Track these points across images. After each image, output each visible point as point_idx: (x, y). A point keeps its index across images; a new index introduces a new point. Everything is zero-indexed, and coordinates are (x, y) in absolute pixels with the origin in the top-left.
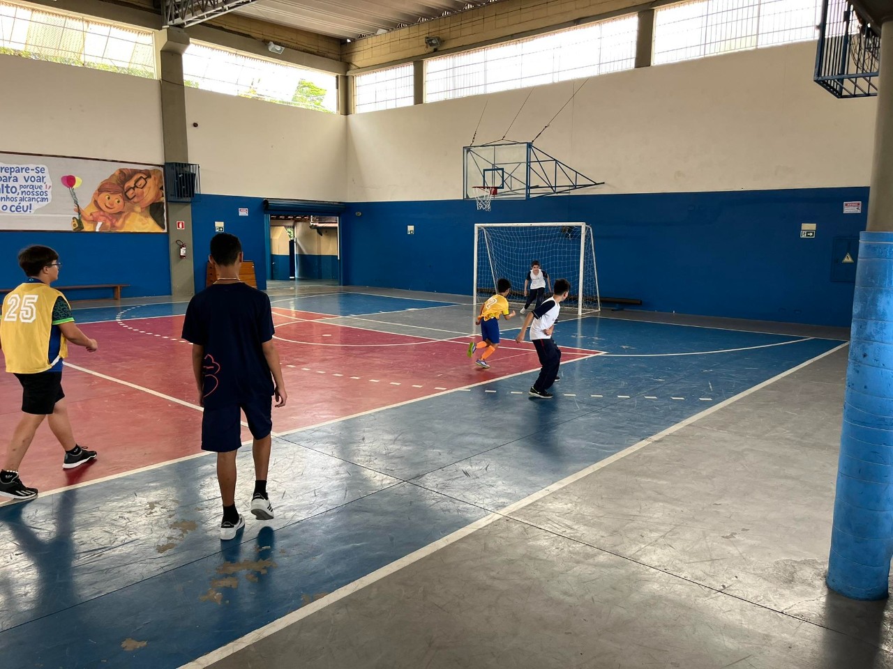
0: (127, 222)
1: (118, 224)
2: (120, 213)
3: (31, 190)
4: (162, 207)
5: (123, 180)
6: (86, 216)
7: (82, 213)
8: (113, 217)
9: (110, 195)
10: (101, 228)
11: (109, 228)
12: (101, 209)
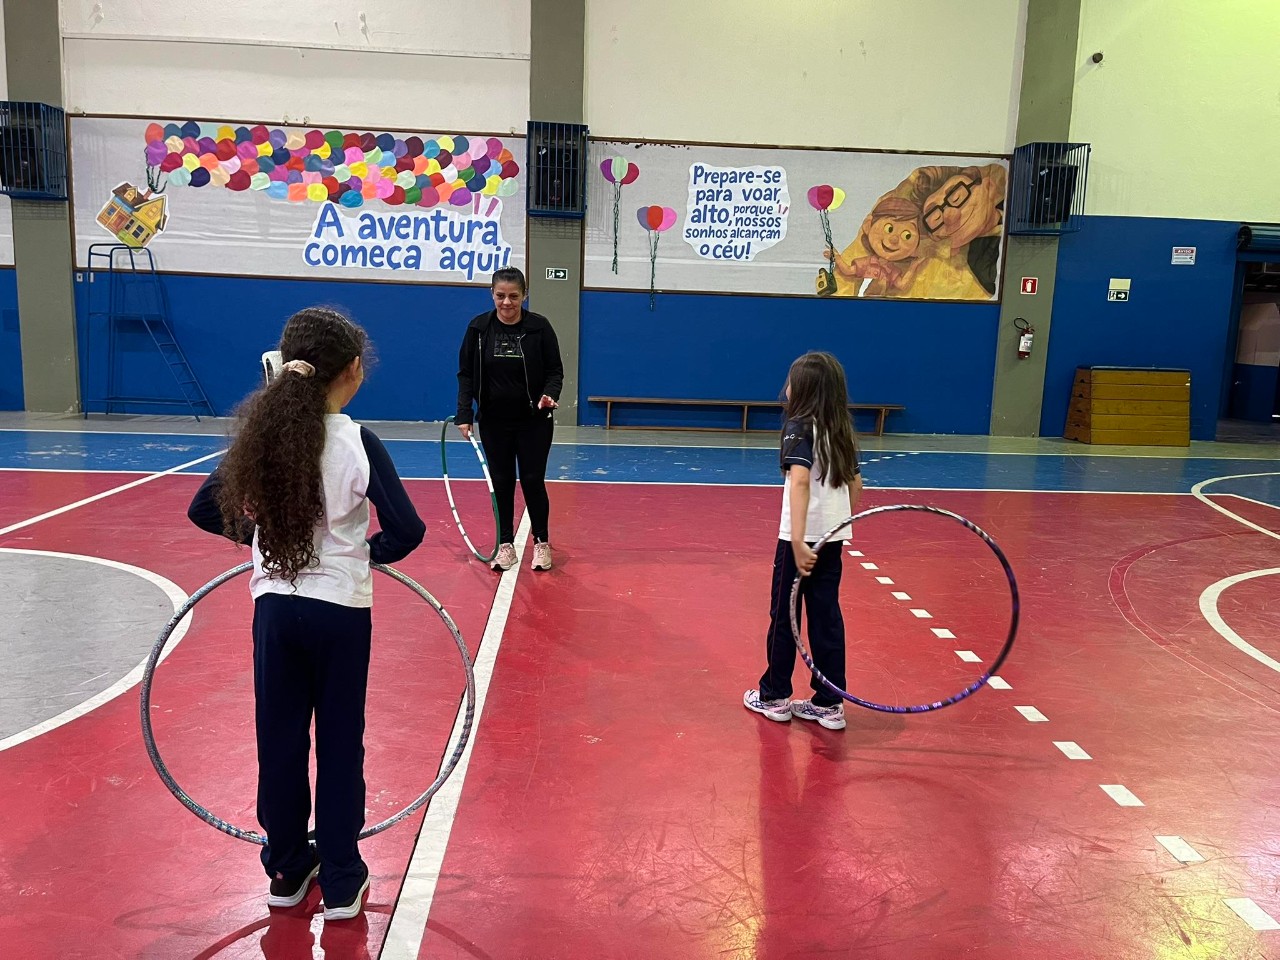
0: (920, 279)
1: (902, 283)
2: (909, 260)
3: (753, 216)
4: (993, 246)
5: (923, 191)
6: (844, 266)
7: (838, 261)
8: (894, 268)
9: (893, 223)
10: (869, 291)
11: (883, 291)
12: (873, 252)
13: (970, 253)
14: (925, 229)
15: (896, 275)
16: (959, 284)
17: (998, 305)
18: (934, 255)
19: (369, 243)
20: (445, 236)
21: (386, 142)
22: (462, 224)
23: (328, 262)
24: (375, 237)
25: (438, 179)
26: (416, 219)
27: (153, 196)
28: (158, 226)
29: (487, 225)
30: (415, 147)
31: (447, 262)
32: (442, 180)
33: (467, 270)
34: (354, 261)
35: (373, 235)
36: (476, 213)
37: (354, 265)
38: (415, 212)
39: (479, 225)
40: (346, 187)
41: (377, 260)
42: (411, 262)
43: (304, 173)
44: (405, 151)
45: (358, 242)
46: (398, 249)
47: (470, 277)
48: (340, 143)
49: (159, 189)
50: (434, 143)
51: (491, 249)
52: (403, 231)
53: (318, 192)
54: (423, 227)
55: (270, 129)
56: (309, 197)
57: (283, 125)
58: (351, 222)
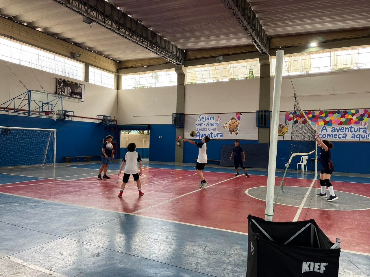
19: (334, 134)
20: (353, 131)
21: (338, 112)
22: (357, 129)
23: (323, 137)
24: (335, 132)
25: (351, 119)
26: (345, 128)
27: (286, 126)
28: (287, 132)
29: (364, 128)
30: (346, 113)
31: (353, 137)
32: (353, 119)
33: (358, 139)
34: (330, 137)
35: (335, 131)
36: (361, 126)
37: (330, 138)
38: (345, 126)
39: (362, 128)
40: (328, 122)
41: (335, 137)
42: (344, 137)
43: (319, 120)
44: (343, 114)
45: (331, 133)
46: (341, 134)
47: (359, 140)
48: (327, 113)
49: (288, 124)
50: (350, 111)
51: (365, 134)
52: (342, 130)
53: (322, 123)
54: (347, 129)
55: (311, 111)
56: (320, 124)
57: (315, 110)
58: (329, 129)
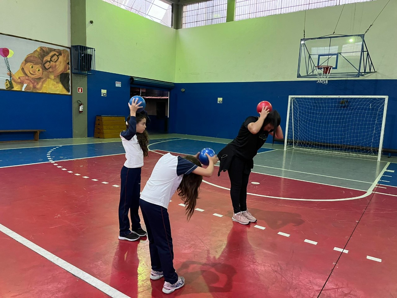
1: (38, 86)
4: (68, 76)
5: (43, 55)
6: (16, 79)
7: (14, 77)
8: (35, 81)
9: (33, 65)
10: (26, 89)
11: (32, 89)
12: (26, 75)
13: (61, 78)
14: (45, 69)
15: (35, 84)
16: (58, 88)
17: (71, 96)
18: (49, 78)
